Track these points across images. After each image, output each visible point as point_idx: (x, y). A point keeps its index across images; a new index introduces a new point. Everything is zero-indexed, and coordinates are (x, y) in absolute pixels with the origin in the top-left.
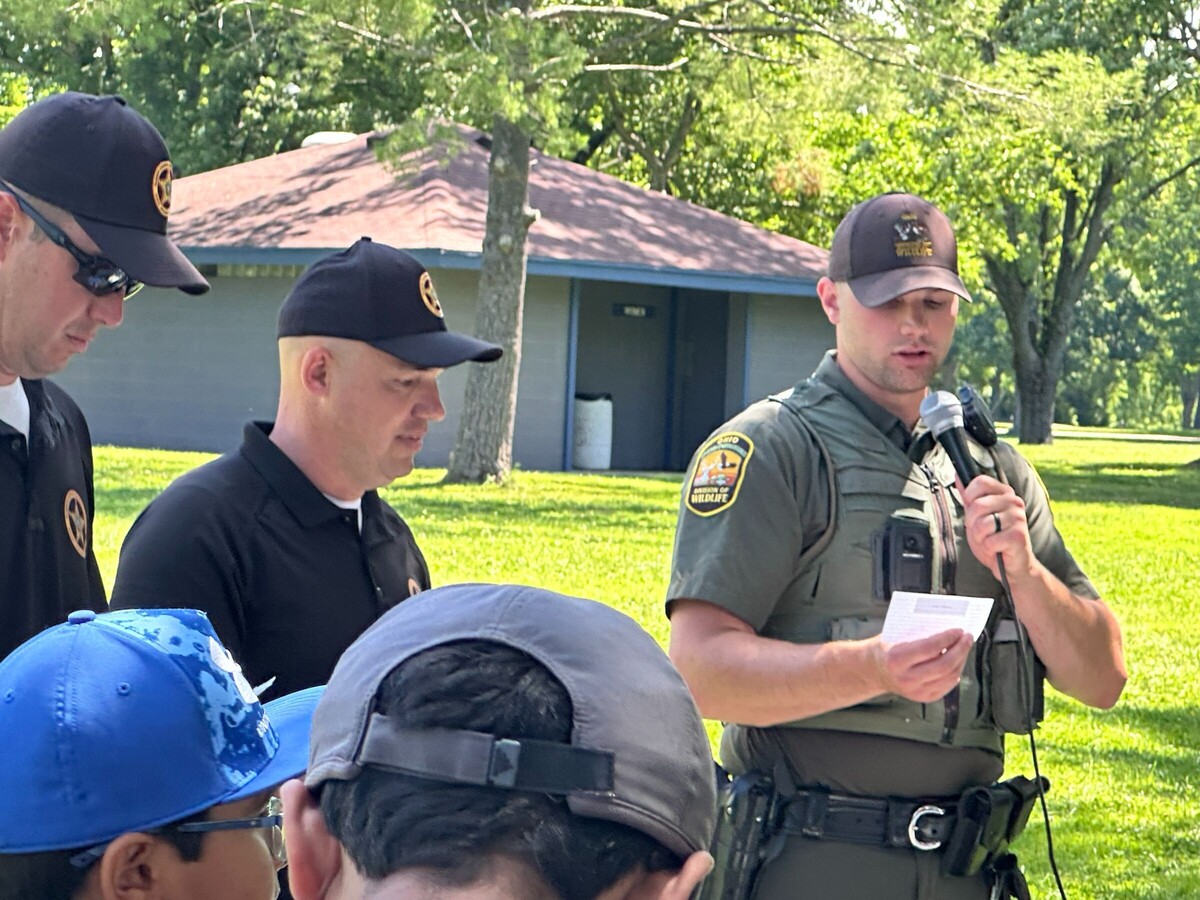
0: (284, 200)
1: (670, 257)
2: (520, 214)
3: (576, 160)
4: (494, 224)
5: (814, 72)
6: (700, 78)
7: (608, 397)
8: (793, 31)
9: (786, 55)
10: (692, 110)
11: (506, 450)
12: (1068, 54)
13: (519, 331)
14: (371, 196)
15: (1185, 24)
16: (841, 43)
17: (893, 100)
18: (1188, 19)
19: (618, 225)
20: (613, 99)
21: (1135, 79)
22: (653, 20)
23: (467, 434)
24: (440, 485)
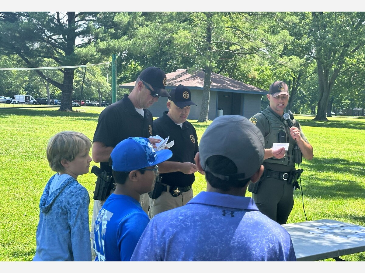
0: (173, 79)
1: (232, 88)
2: (210, 81)
3: (218, 73)
4: (205, 83)
5: (254, 59)
6: (237, 61)
7: (222, 109)
8: (251, 53)
9: (250, 57)
10: (236, 65)
11: (207, 117)
12: (294, 56)
13: (209, 99)
14: (187, 79)
15: (312, 52)
16: (259, 55)
17: (266, 63)
18: (312, 51)
19: (224, 83)
20: (223, 64)
21: (304, 60)
22: (230, 52)
23: (201, 115)
24: (197, 122)
